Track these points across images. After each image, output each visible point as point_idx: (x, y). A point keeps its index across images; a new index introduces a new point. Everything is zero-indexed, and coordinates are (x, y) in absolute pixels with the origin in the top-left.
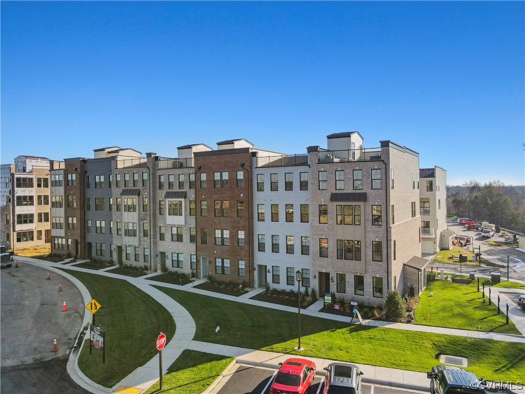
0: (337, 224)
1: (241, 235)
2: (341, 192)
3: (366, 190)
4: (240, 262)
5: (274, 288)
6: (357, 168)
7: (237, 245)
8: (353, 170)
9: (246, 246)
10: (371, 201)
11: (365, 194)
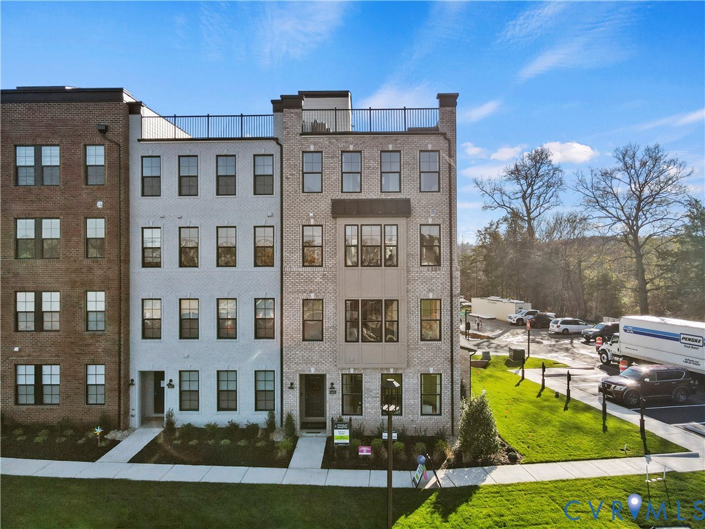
0: (346, 266)
1: (97, 301)
2: (354, 197)
3: (409, 192)
4: (91, 369)
5: (186, 423)
6: (390, 147)
7: (83, 326)
8: (381, 151)
9: (110, 328)
10: (419, 217)
11: (407, 201)
